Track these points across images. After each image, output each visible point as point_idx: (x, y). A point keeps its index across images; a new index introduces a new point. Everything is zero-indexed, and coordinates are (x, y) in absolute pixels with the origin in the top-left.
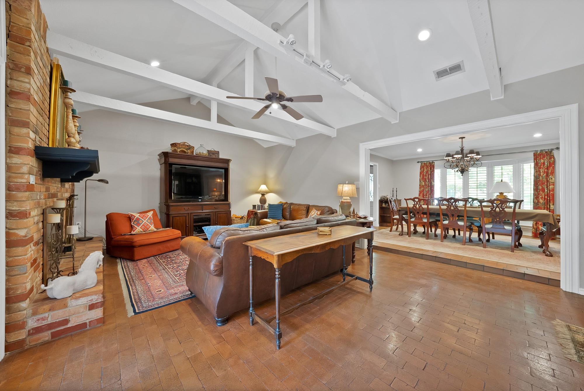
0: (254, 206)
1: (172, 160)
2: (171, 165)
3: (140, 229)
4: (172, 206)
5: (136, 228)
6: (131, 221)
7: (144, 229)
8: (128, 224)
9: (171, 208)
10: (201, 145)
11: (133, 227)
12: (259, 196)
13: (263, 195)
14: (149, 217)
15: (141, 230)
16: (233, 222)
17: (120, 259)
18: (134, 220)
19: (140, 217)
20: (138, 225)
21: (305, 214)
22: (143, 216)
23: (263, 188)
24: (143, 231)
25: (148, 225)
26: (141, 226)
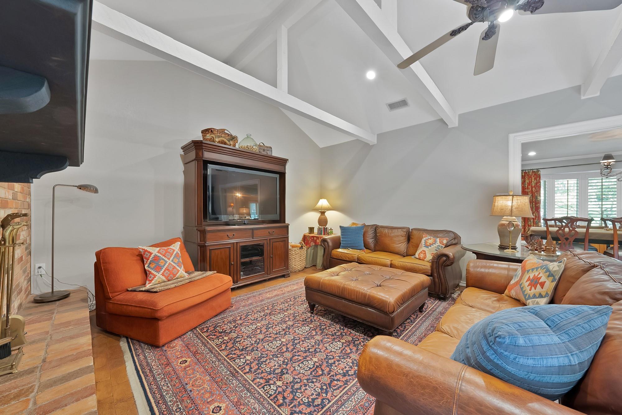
0: (311, 230)
1: (208, 155)
2: (206, 163)
3: (161, 276)
4: (210, 231)
5: (155, 276)
6: (143, 261)
7: (168, 276)
8: (138, 268)
9: (208, 236)
10: (247, 135)
11: (148, 273)
12: (317, 215)
13: (323, 213)
14: (175, 253)
15: (164, 278)
16: (290, 253)
17: (125, 339)
18: (149, 261)
19: (161, 253)
20: (158, 269)
21: (405, 242)
22: (166, 252)
23: (323, 203)
24: (166, 280)
25: (174, 268)
26: (163, 270)
